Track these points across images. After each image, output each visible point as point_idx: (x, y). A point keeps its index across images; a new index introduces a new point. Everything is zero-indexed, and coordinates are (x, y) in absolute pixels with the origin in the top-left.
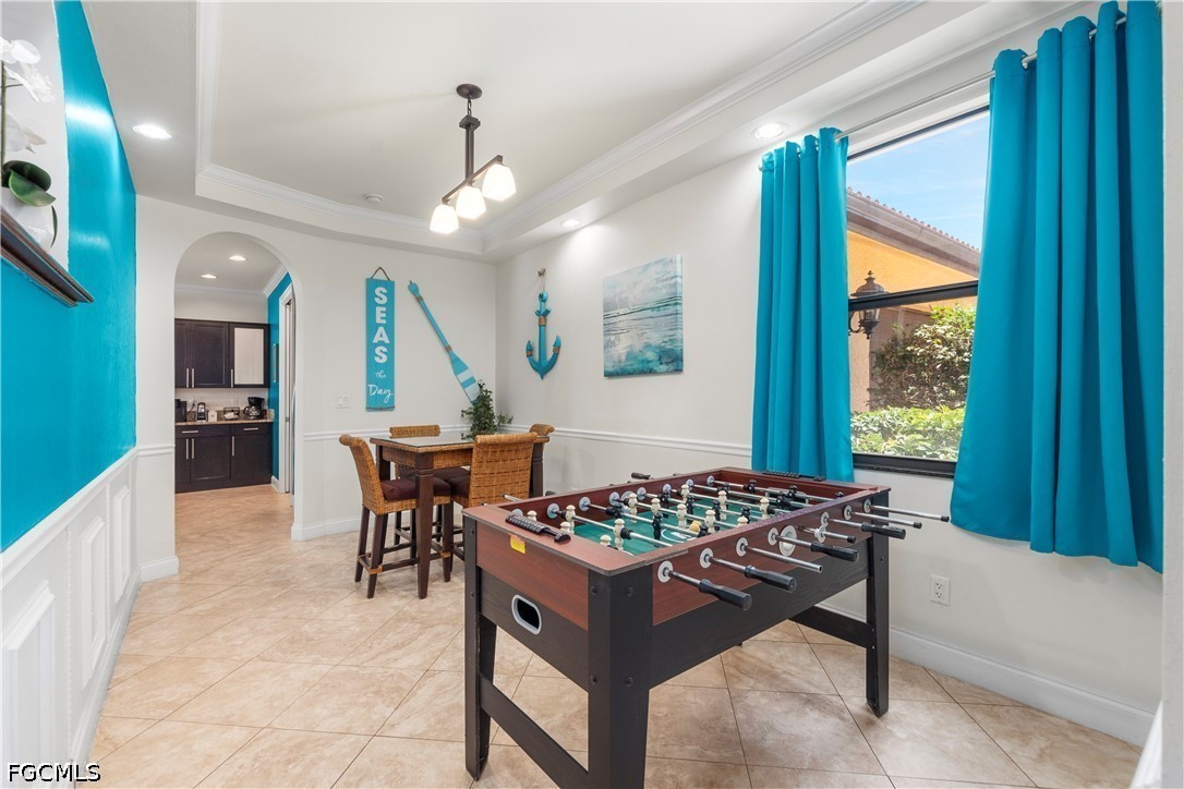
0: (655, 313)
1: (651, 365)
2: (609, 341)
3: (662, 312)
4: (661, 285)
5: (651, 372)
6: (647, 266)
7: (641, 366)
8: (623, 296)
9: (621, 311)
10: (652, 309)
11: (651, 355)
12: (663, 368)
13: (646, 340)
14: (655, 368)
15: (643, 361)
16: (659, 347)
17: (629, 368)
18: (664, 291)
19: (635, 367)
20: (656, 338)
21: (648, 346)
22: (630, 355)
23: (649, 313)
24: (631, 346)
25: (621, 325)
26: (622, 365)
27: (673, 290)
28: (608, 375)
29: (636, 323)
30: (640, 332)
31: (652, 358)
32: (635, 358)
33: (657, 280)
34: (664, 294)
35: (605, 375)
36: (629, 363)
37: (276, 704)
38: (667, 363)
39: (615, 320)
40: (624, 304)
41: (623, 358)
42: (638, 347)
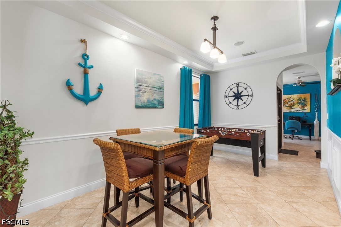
0: (157, 90)
1: (156, 105)
2: (139, 94)
3: (159, 90)
4: (159, 82)
5: (156, 107)
6: (155, 74)
7: (152, 105)
8: (146, 80)
9: (145, 85)
10: (157, 88)
11: (156, 102)
12: (160, 107)
13: (154, 97)
14: (157, 107)
15: (153, 104)
16: (159, 100)
17: (148, 105)
18: (160, 84)
19: (150, 105)
20: (157, 97)
21: (155, 99)
22: (148, 101)
23: (155, 89)
24: (149, 98)
25: (145, 90)
26: (145, 104)
27: (163, 85)
28: (137, 107)
29: (151, 91)
30: (152, 94)
31: (156, 103)
32: (150, 102)
33: (158, 80)
34: (160, 85)
35: (136, 107)
36: (148, 104)
37: (281, 206)
38: (161, 105)
39: (142, 87)
40: (146, 83)
41: (146, 102)
42: (151, 99)
